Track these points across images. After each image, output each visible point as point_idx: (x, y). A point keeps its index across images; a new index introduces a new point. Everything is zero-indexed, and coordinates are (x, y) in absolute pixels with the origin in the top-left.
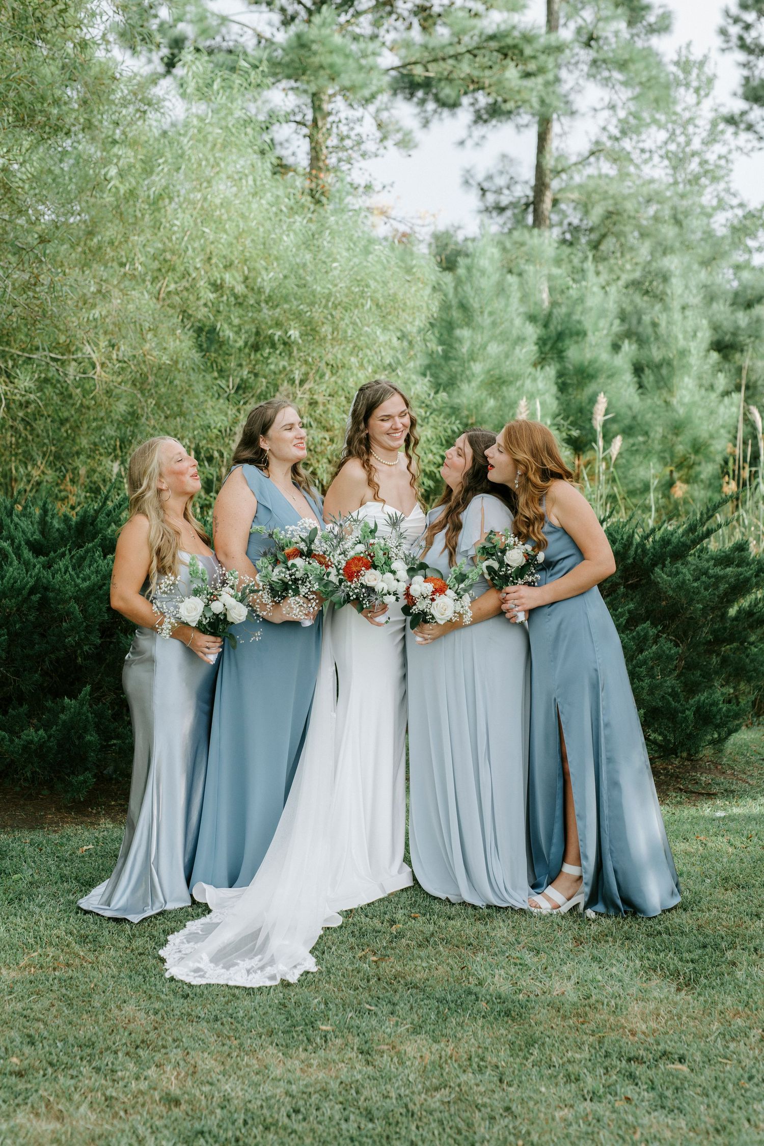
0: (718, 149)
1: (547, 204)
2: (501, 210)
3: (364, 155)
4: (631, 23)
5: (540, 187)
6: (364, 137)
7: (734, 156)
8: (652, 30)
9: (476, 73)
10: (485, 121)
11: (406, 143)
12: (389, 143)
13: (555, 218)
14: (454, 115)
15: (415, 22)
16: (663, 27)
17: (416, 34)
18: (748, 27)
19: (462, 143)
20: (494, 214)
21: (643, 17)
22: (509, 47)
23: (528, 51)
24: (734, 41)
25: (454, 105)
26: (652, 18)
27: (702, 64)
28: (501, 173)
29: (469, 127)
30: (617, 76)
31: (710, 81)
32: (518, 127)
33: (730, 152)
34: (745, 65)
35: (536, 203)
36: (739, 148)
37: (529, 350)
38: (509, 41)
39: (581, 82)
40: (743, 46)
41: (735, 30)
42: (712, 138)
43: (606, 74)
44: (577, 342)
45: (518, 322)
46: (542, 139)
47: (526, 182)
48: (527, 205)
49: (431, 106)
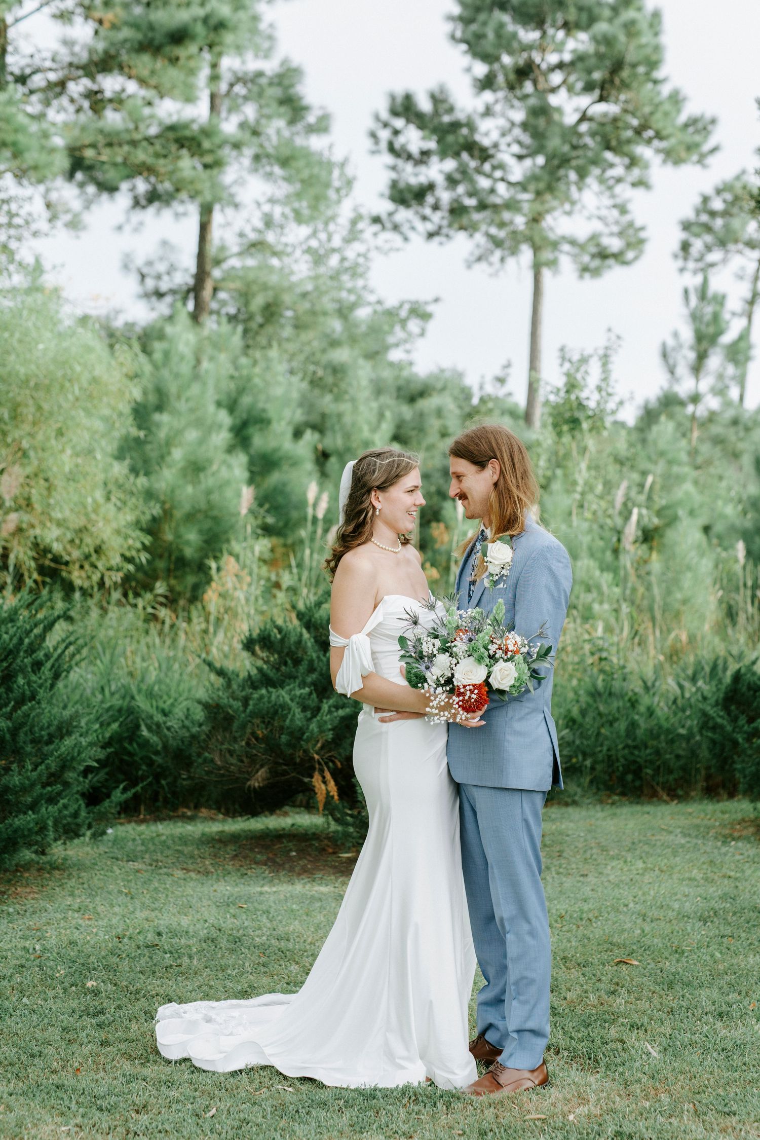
0: (358, 247)
1: (207, 293)
2: (160, 295)
3: (35, 234)
4: (292, 122)
5: (201, 275)
6: (35, 216)
7: (373, 254)
8: (311, 129)
9: (150, 161)
10: (144, 207)
11: (75, 225)
12: (59, 224)
13: (214, 305)
14: (112, 198)
15: (86, 104)
16: (322, 126)
17: (87, 116)
18: (396, 132)
19: (120, 228)
20: (154, 299)
21: (303, 118)
22: (186, 138)
23: (206, 144)
24: (384, 145)
25: (110, 189)
26: (311, 119)
27: (343, 165)
28: (161, 259)
29: (127, 212)
30: (277, 170)
31: (349, 183)
32: (177, 215)
33: (368, 250)
34: (394, 168)
35: (196, 289)
36: (377, 248)
37: (222, 437)
38: (187, 133)
39: (245, 174)
40: (391, 149)
41: (385, 135)
42: (353, 236)
43: (268, 169)
46: (204, 228)
47: (186, 270)
48: (188, 291)
49: (91, 189)
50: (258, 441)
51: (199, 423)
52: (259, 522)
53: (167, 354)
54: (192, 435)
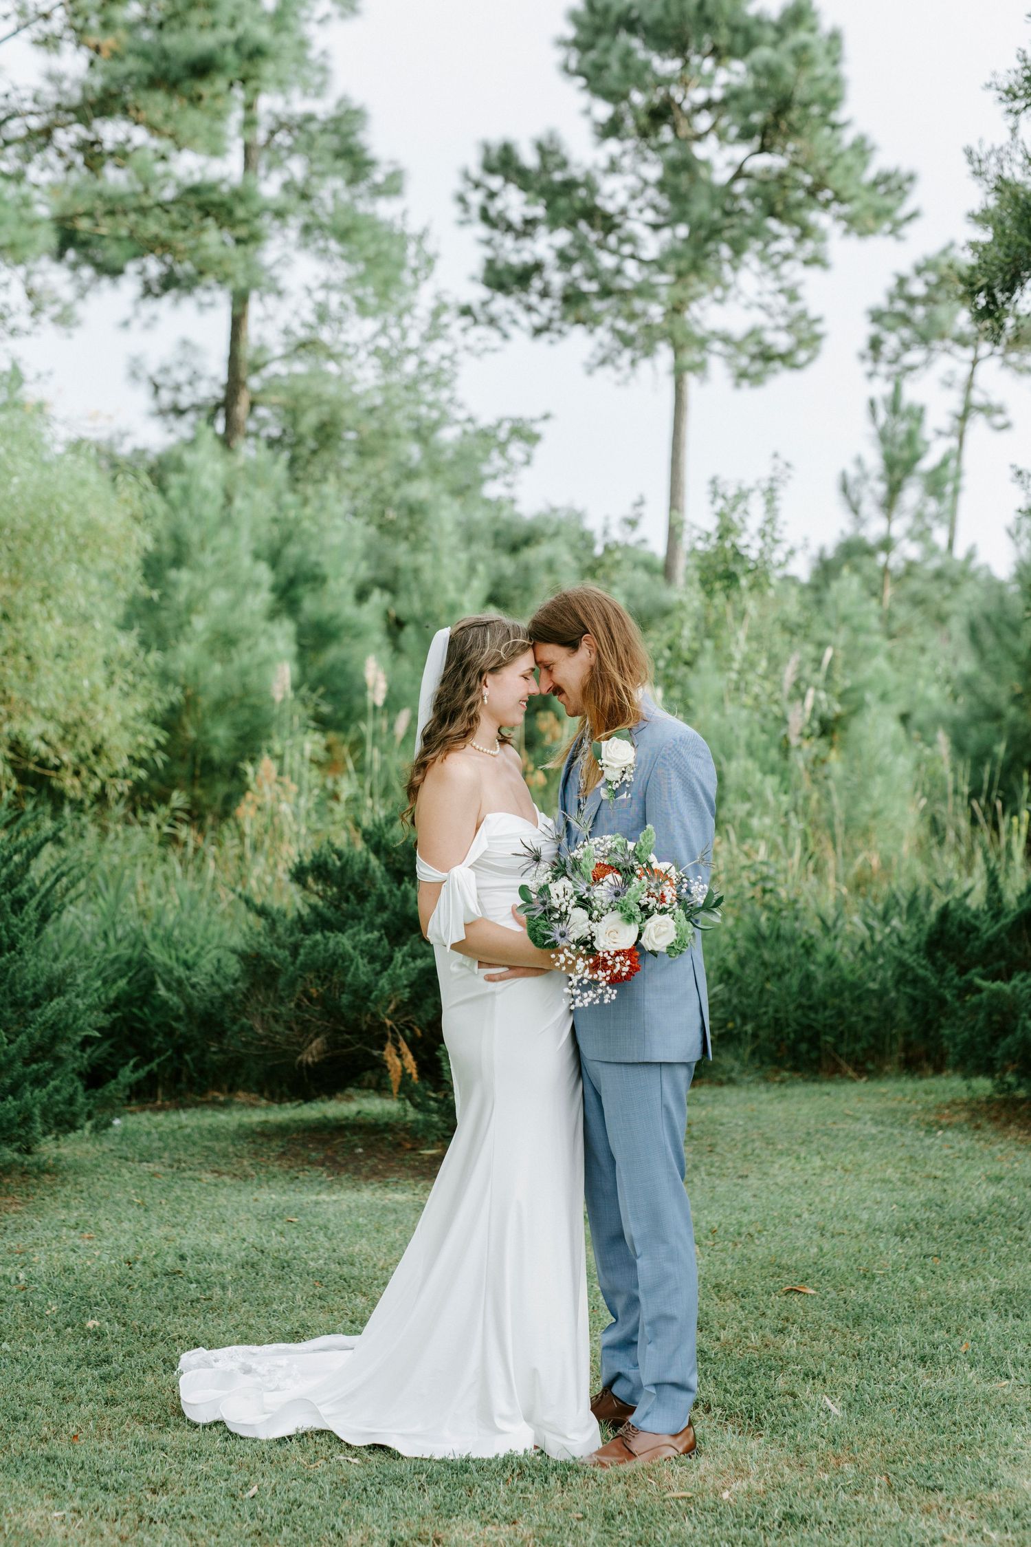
0: (441, 347)
1: (242, 409)
2: (179, 412)
3: (13, 332)
4: (352, 181)
5: (234, 385)
6: (13, 308)
7: (462, 356)
8: (378, 191)
9: (165, 234)
10: (157, 296)
11: (65, 319)
12: (44, 318)
13: (251, 425)
14: (115, 283)
15: (79, 159)
16: (393, 187)
17: (80, 175)
18: (492, 195)
19: (126, 324)
20: (171, 417)
21: (367, 176)
22: (213, 204)
23: (240, 212)
24: (475, 212)
25: (115, 272)
26: (378, 177)
27: (421, 238)
28: (181, 364)
29: (136, 303)
30: (334, 246)
31: (430, 262)
32: (201, 306)
33: (456, 351)
34: (488, 242)
35: (228, 403)
36: (467, 348)
37: (261, 600)
38: (215, 197)
40: (485, 216)
41: (476, 198)
42: (435, 332)
43: (321, 243)
44: (313, 590)
45: (247, 561)
46: (237, 323)
47: (214, 379)
48: (217, 407)
49: (87, 272)
50: (310, 605)
51: (229, 580)
52: (310, 712)
53: (186, 490)
54: (220, 597)
